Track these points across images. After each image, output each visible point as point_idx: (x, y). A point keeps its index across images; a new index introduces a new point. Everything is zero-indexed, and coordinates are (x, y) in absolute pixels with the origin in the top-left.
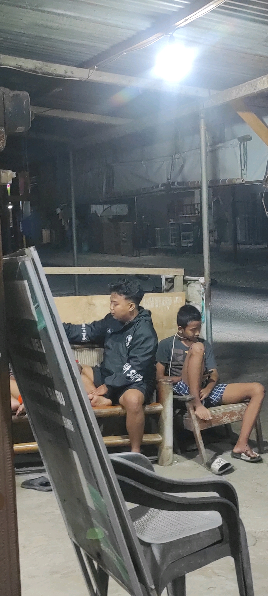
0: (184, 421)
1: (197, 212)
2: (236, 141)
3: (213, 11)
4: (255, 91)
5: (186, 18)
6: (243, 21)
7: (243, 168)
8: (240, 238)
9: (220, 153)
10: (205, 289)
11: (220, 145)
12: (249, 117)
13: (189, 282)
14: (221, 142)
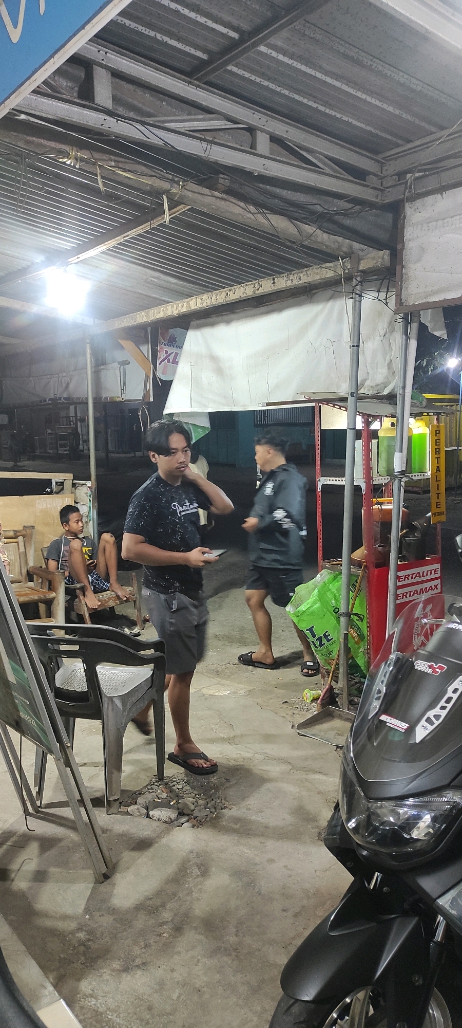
0: (75, 607)
1: (72, 423)
2: (116, 365)
3: (103, 253)
4: (135, 323)
5: (78, 256)
6: (127, 263)
7: (122, 388)
8: (110, 447)
9: (103, 374)
10: (92, 491)
11: (102, 367)
12: (128, 345)
13: (77, 485)
14: (103, 365)
